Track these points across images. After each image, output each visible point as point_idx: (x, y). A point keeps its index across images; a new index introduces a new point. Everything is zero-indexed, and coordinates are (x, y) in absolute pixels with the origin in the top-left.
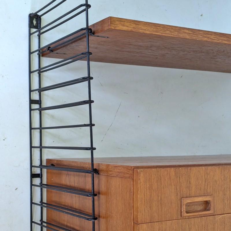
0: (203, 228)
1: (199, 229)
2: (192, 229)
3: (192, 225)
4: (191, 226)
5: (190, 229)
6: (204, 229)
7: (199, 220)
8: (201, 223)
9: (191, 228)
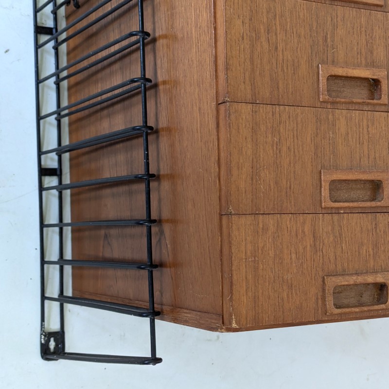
0: (363, 33)
1: (353, 32)
2: (339, 27)
3: (339, 19)
4: (337, 21)
5: (335, 28)
6: (366, 35)
7: (354, 13)
8: (358, 21)
9: (337, 25)
